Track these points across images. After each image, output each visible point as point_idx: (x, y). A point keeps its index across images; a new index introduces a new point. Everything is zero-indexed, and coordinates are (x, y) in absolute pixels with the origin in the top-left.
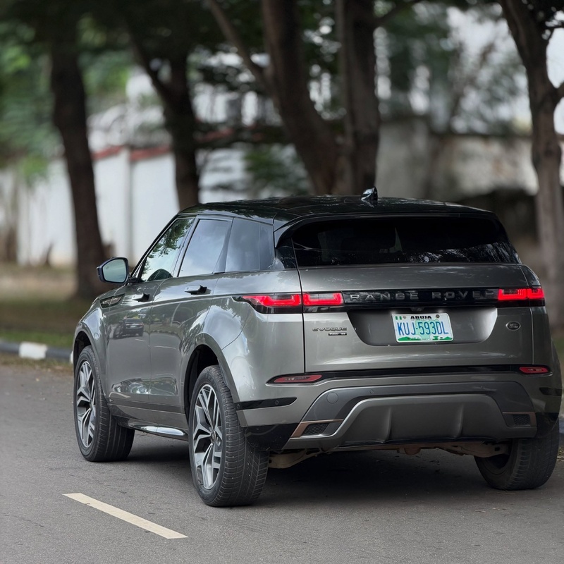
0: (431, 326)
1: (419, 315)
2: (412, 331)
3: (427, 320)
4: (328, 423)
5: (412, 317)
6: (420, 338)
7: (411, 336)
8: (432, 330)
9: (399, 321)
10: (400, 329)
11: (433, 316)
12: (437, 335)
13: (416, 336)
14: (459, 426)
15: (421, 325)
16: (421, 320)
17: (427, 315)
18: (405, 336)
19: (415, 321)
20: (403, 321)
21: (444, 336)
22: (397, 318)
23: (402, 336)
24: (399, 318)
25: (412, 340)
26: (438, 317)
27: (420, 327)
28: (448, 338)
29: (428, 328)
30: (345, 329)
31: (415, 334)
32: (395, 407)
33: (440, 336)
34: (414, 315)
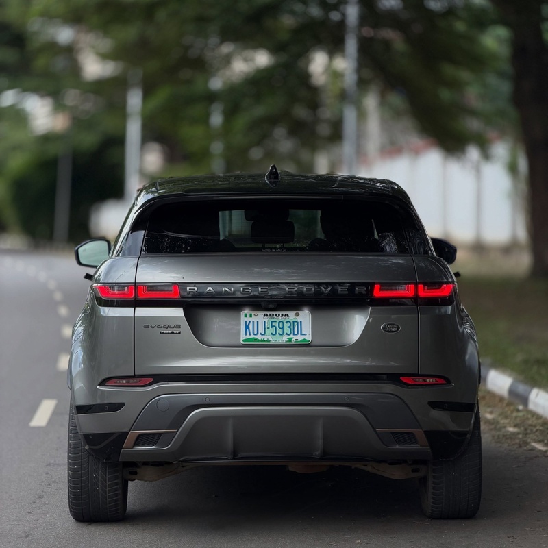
0: (286, 325)
1: (274, 313)
2: (261, 330)
3: (283, 319)
4: (161, 434)
5: (265, 315)
6: (270, 339)
7: (259, 337)
8: (287, 330)
9: (248, 319)
10: (247, 328)
11: (292, 314)
12: (292, 336)
13: (266, 338)
14: (320, 442)
15: (274, 324)
16: (275, 318)
17: (284, 313)
18: (252, 336)
19: (267, 319)
20: (254, 319)
21: (300, 338)
22: (246, 316)
23: (248, 336)
24: (248, 315)
25: (261, 341)
26: (297, 315)
27: (272, 327)
28: (304, 340)
29: (283, 328)
30: (179, 327)
31: (264, 334)
32: (238, 418)
33: (295, 337)
34: (268, 313)
